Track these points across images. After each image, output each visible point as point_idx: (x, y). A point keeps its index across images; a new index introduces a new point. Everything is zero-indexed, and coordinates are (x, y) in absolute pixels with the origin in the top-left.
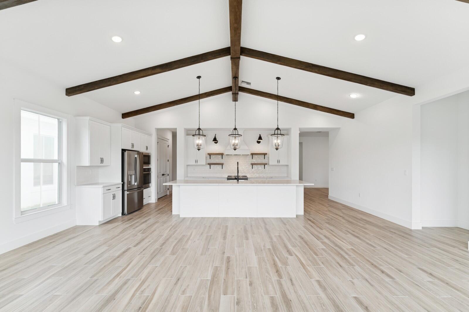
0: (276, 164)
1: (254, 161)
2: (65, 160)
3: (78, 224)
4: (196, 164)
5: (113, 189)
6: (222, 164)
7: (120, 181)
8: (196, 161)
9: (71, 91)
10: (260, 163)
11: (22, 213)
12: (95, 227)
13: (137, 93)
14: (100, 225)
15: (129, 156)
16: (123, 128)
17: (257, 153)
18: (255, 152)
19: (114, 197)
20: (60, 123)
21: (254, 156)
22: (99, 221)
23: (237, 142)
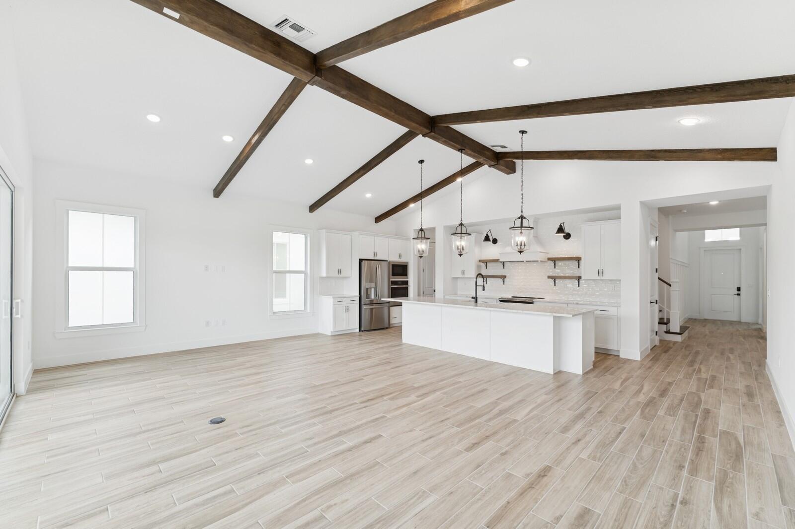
0: (596, 277)
1: (558, 272)
2: (309, 272)
3: (320, 332)
4: (462, 276)
5: (347, 302)
6: (504, 277)
7: (357, 294)
8: (463, 272)
9: (313, 208)
10: (570, 275)
11: (274, 313)
12: (328, 336)
13: (368, 195)
14: (331, 336)
15: (369, 267)
16: (361, 236)
17: (563, 256)
18: (561, 256)
19: (347, 309)
20: (306, 238)
21: (559, 263)
22: (332, 332)
23: (463, 243)
